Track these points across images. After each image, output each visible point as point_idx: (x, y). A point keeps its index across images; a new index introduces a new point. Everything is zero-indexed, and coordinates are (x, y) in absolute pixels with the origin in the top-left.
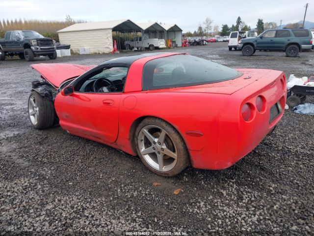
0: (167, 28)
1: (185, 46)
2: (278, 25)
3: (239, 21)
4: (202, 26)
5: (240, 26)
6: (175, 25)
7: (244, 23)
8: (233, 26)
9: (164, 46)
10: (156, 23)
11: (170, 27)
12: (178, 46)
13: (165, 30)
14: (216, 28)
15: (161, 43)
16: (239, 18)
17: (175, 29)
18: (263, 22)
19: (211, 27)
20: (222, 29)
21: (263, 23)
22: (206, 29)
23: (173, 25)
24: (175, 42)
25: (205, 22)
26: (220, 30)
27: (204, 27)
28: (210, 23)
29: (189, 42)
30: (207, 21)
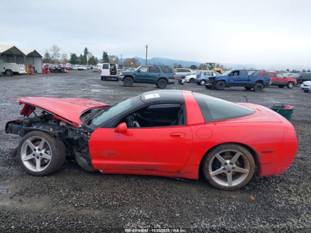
0: (26, 53)
1: (46, 73)
2: (119, 58)
3: (86, 51)
4: (49, 53)
5: (87, 56)
6: (35, 51)
7: (91, 54)
8: (81, 55)
9: (24, 72)
10: (14, 47)
11: (29, 52)
12: (38, 72)
13: (24, 55)
14: (64, 56)
15: (21, 69)
16: (86, 49)
17: (34, 55)
18: (108, 54)
19: (58, 54)
20: (70, 57)
21: (107, 56)
22: (54, 56)
23: (33, 51)
24: (34, 68)
25: (53, 49)
26: (69, 58)
27: (51, 54)
28: (58, 50)
29: (50, 69)
30: (54, 48)
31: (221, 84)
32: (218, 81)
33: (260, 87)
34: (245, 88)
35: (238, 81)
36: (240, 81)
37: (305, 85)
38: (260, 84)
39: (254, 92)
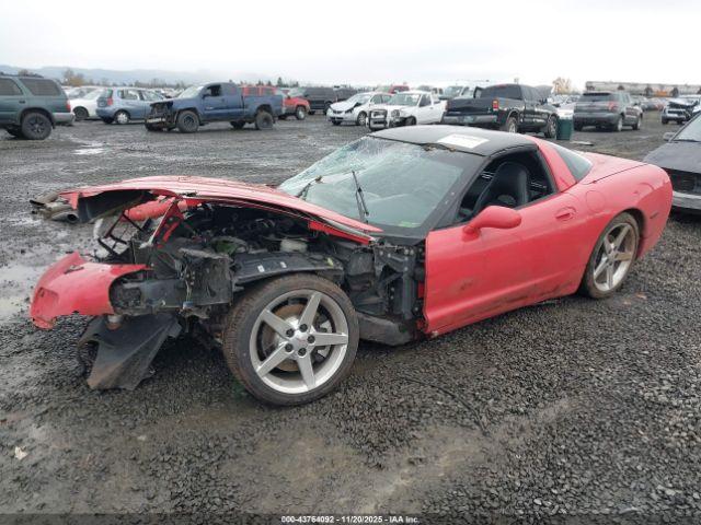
31: (189, 118)
32: (181, 111)
33: (266, 119)
34: (232, 123)
35: (222, 108)
36: (228, 108)
37: (335, 112)
38: (265, 114)
39: (257, 133)
